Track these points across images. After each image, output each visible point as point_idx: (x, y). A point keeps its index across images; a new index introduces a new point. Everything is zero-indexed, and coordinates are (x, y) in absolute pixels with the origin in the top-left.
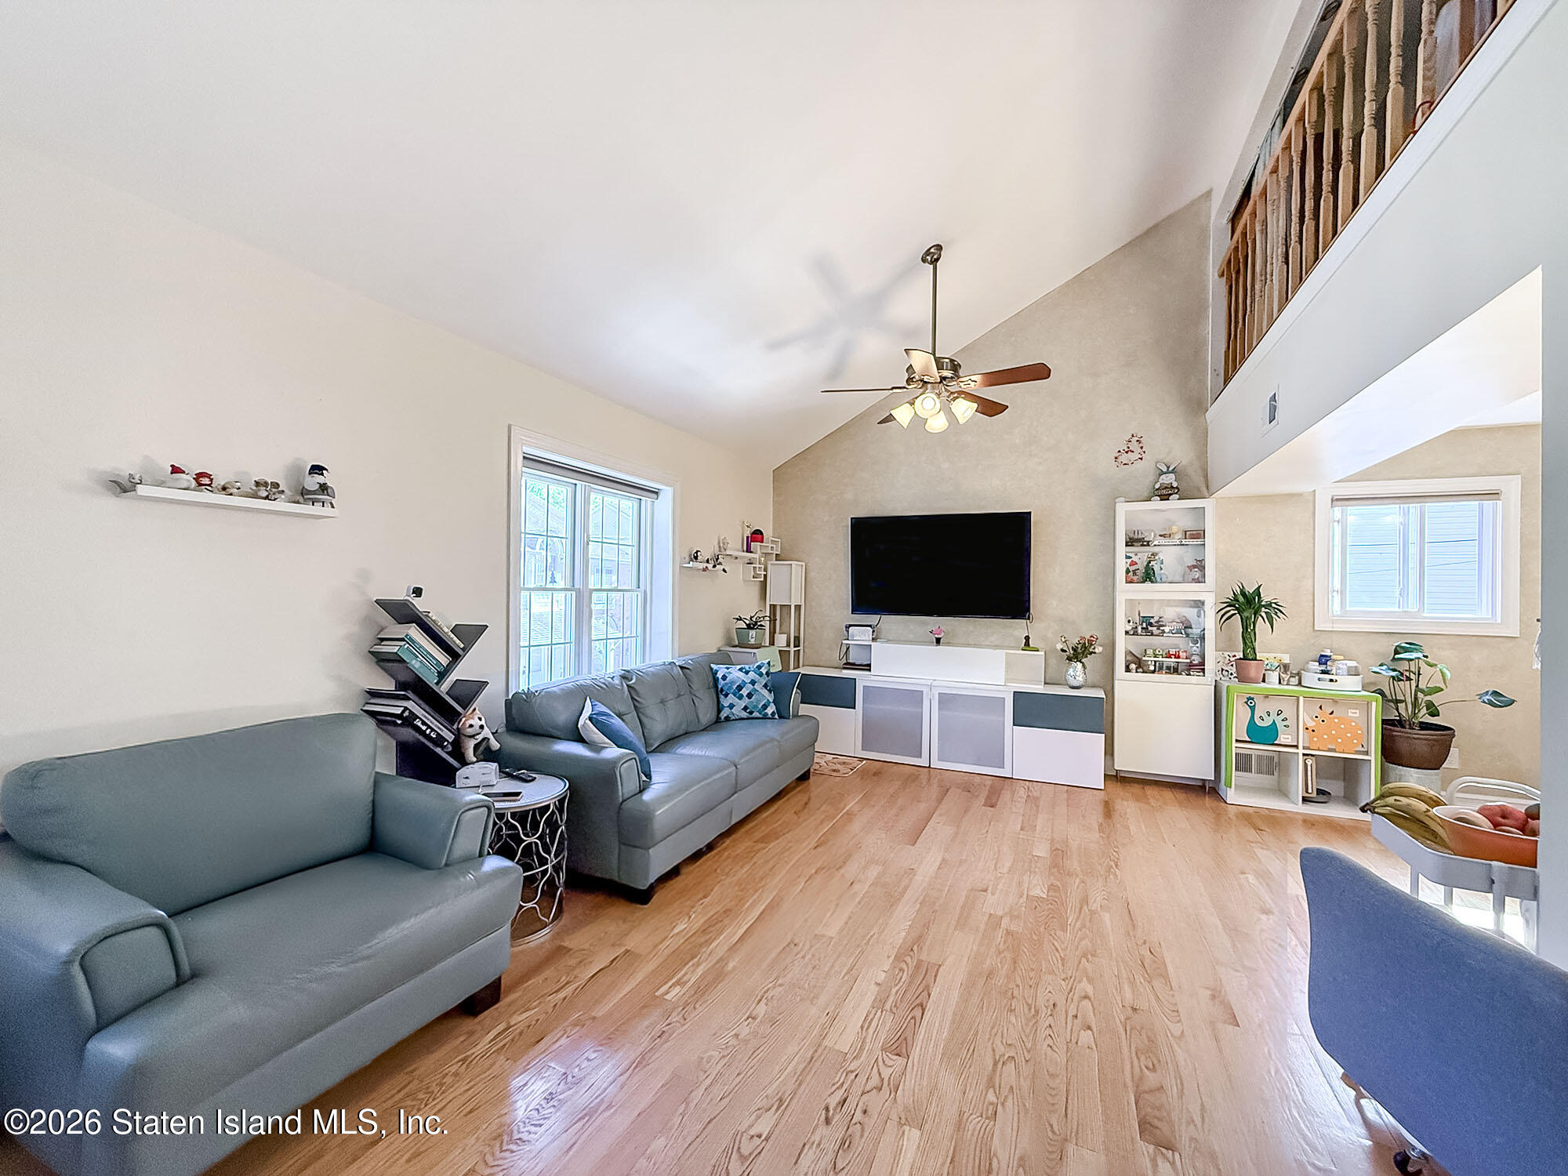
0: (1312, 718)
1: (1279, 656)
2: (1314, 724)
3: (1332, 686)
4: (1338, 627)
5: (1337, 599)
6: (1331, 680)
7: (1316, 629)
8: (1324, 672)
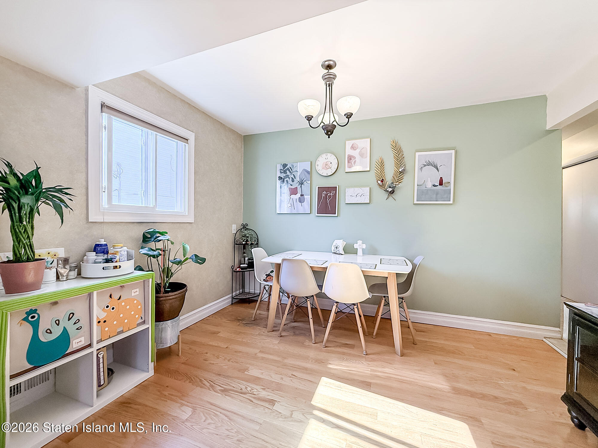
0: (103, 310)
1: (53, 250)
2: (105, 314)
3: (117, 272)
4: (107, 219)
5: (105, 196)
6: (115, 267)
7: (90, 220)
8: (107, 261)
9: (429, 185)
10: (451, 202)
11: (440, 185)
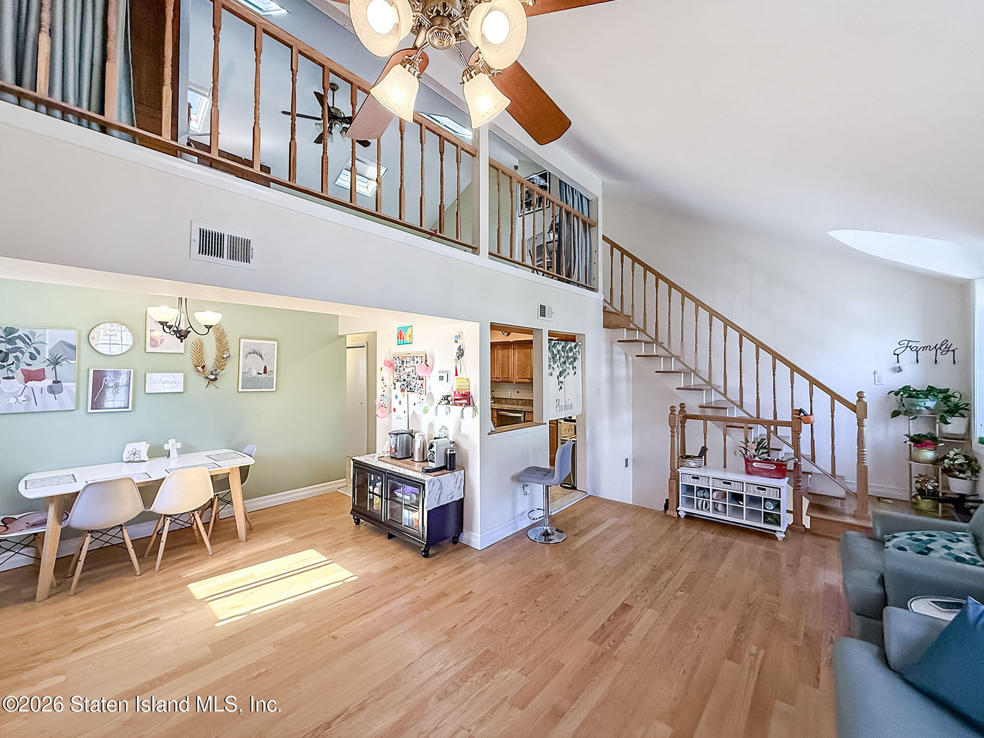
9: (254, 373)
10: (274, 389)
11: (264, 373)
